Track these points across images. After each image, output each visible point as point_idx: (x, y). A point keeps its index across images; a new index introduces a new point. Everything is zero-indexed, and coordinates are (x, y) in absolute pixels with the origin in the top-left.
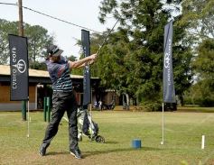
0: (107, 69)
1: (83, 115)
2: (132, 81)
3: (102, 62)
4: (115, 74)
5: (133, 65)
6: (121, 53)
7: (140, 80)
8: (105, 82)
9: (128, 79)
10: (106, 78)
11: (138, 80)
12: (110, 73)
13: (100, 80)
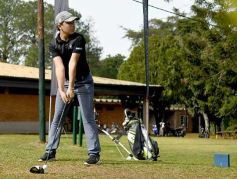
0: (173, 71)
1: (134, 128)
2: (213, 91)
3: (165, 61)
4: (186, 80)
5: (216, 66)
6: (196, 47)
7: (228, 90)
8: (170, 93)
9: (207, 88)
10: (171, 87)
11: (223, 89)
12: (177, 79)
13: (162, 89)
